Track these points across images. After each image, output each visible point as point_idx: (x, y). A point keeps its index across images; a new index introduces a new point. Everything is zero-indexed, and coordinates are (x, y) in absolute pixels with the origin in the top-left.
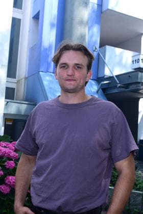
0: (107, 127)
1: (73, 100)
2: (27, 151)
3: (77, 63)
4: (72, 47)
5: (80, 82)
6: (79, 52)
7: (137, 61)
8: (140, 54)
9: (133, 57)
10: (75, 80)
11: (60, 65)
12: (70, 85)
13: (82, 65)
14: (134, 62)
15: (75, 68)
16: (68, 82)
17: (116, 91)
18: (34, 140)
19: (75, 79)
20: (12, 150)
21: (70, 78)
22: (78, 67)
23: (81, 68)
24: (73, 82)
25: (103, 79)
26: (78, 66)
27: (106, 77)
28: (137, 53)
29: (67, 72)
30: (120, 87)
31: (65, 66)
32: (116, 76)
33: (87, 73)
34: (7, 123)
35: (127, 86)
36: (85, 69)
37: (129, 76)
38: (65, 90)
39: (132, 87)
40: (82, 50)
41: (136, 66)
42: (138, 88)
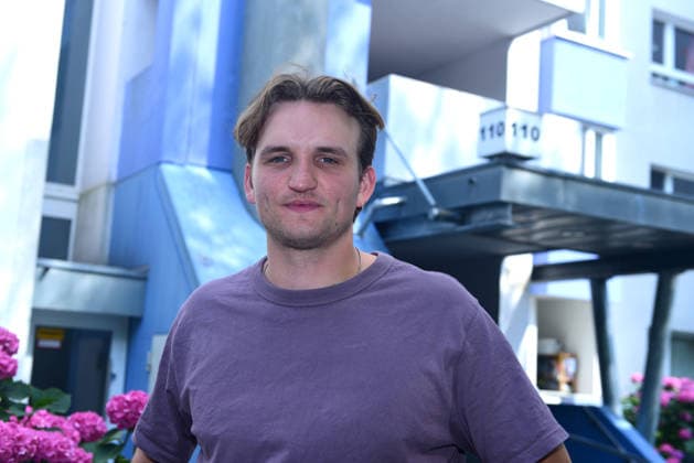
1: (312, 275)
4: (305, 88)
5: (336, 211)
6: (330, 107)
7: (498, 129)
8: (506, 108)
9: (482, 115)
10: (319, 206)
12: (301, 224)
14: (488, 133)
15: (317, 164)
17: (422, 231)
19: (318, 202)
20: (74, 439)
21: (300, 198)
22: (329, 160)
23: (337, 162)
25: (382, 190)
26: (326, 157)
27: (389, 183)
28: (494, 104)
29: (290, 178)
30: (438, 218)
31: (281, 157)
32: (427, 181)
33: (361, 179)
35: (463, 214)
37: (471, 182)
38: (284, 242)
39: (481, 219)
41: (495, 146)
42: (502, 222)
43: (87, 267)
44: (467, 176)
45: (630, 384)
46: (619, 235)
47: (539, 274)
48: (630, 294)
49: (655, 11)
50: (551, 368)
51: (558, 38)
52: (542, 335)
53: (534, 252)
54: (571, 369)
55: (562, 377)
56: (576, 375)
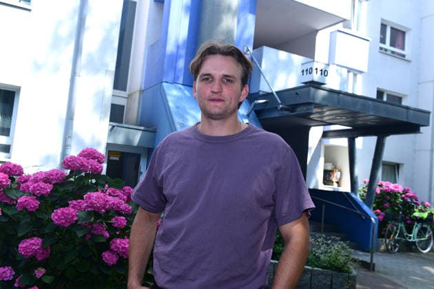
0: (270, 173)
2: (149, 206)
3: (226, 73)
4: (219, 49)
5: (231, 103)
6: (230, 58)
7: (310, 71)
8: (314, 61)
9: (302, 64)
10: (223, 101)
11: (201, 76)
12: (216, 108)
13: (233, 77)
14: (305, 72)
15: (223, 82)
16: (212, 104)
17: (276, 114)
18: (160, 190)
19: (222, 98)
20: (124, 200)
21: (215, 96)
22: (228, 80)
23: (232, 81)
24: (219, 104)
25: (257, 96)
26: (227, 79)
27: (261, 93)
28: (310, 60)
29: (212, 88)
30: (282, 109)
31: (208, 78)
32: (276, 92)
33: (242, 90)
34: (112, 158)
35: (293, 108)
36: (238, 84)
37: (297, 94)
38: (208, 115)
39: (300, 110)
40: (234, 54)
41: (308, 78)
42: (310, 111)
43: (131, 126)
44: (295, 91)
45: (363, 183)
46: (361, 119)
47: (325, 135)
48: (365, 144)
49: (382, 20)
50: (330, 175)
51: (339, 31)
52: (326, 162)
53: (324, 125)
54: (339, 177)
55: (334, 180)
56: (340, 179)
